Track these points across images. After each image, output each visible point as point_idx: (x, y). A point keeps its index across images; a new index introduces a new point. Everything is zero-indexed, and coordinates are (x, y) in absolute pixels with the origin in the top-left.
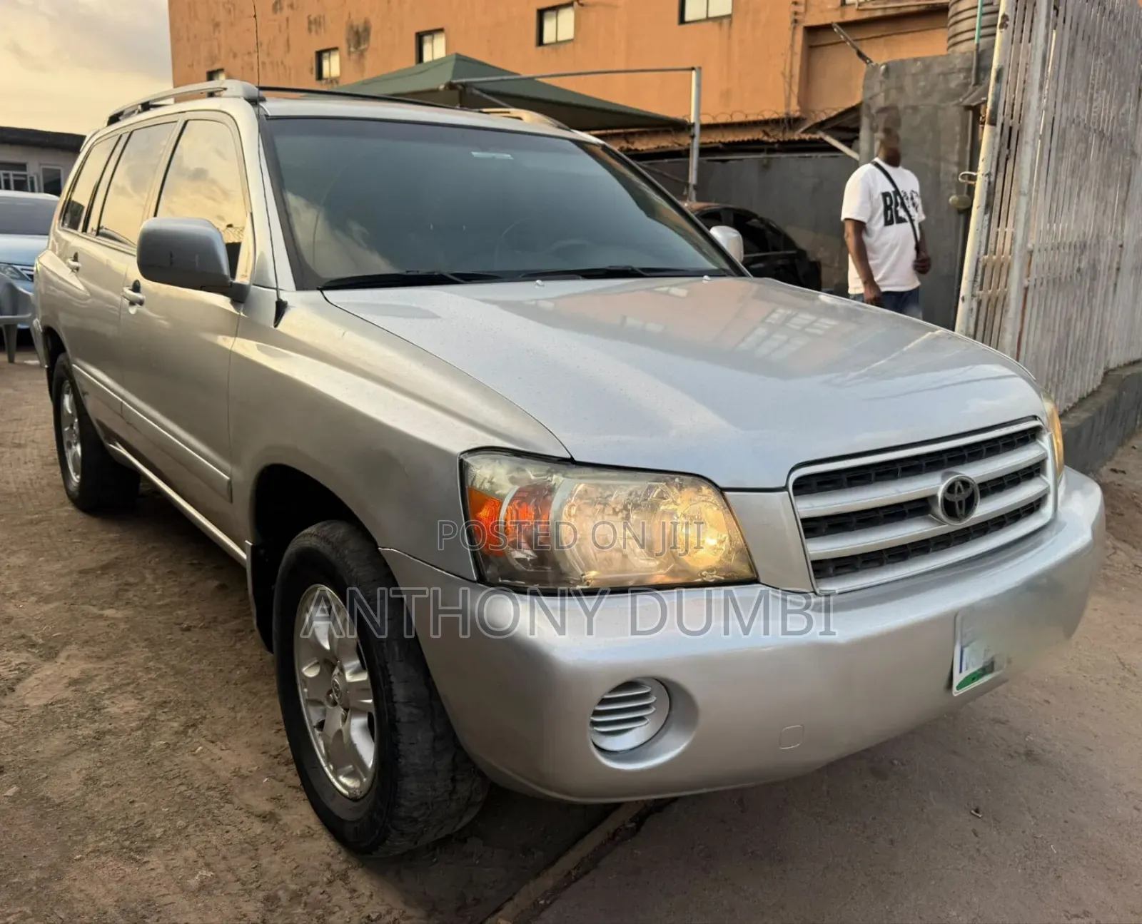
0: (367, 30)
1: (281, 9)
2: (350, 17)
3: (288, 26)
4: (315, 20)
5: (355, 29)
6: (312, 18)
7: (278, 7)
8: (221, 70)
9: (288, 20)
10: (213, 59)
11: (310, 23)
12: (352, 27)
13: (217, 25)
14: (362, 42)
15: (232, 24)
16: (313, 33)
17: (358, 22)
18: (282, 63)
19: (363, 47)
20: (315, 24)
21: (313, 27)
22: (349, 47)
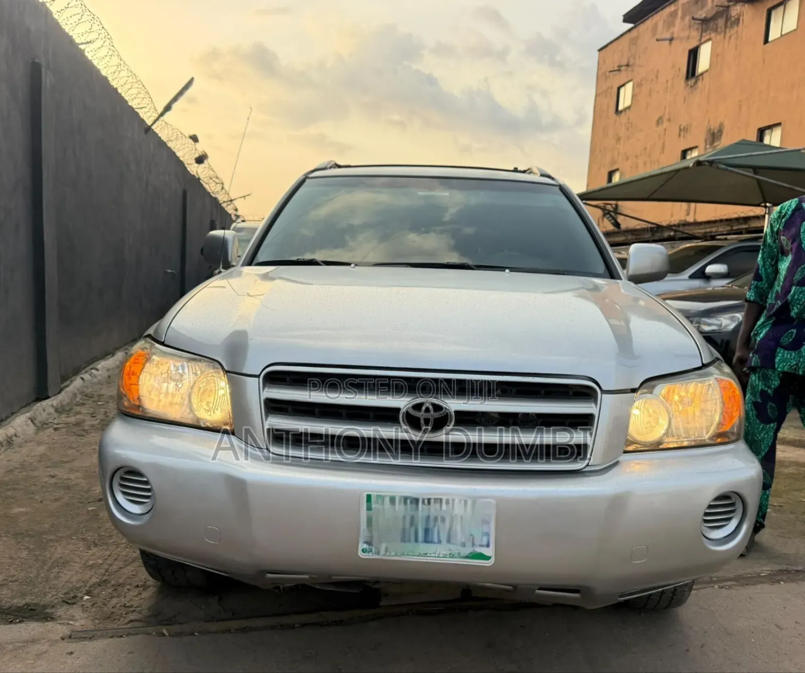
0: (720, 131)
1: (662, 123)
2: (709, 122)
3: (665, 134)
4: (684, 128)
5: (712, 131)
6: (682, 127)
7: (660, 121)
8: (617, 170)
9: (665, 130)
10: (613, 162)
11: (680, 130)
12: (710, 130)
13: (619, 139)
14: (716, 140)
15: (628, 138)
16: (682, 138)
17: (715, 126)
18: (658, 161)
19: (715, 144)
20: (683, 131)
21: (682, 133)
22: (706, 144)
